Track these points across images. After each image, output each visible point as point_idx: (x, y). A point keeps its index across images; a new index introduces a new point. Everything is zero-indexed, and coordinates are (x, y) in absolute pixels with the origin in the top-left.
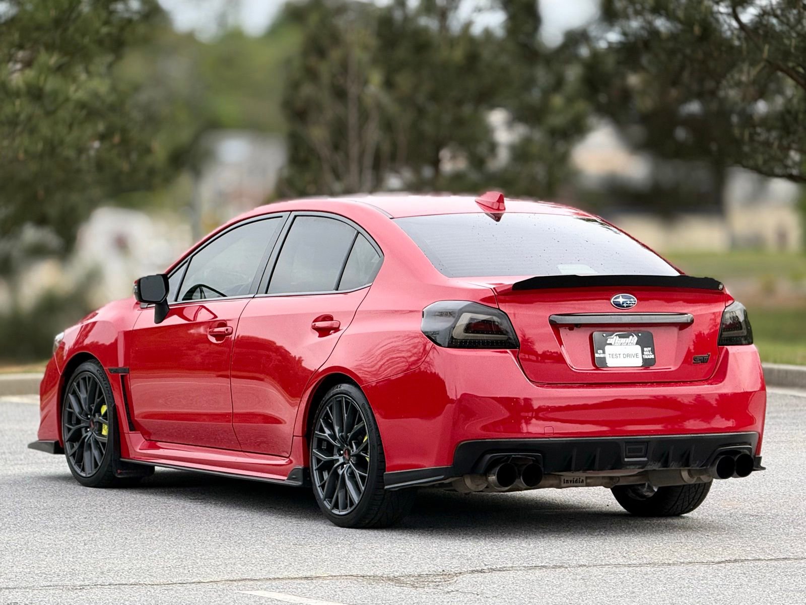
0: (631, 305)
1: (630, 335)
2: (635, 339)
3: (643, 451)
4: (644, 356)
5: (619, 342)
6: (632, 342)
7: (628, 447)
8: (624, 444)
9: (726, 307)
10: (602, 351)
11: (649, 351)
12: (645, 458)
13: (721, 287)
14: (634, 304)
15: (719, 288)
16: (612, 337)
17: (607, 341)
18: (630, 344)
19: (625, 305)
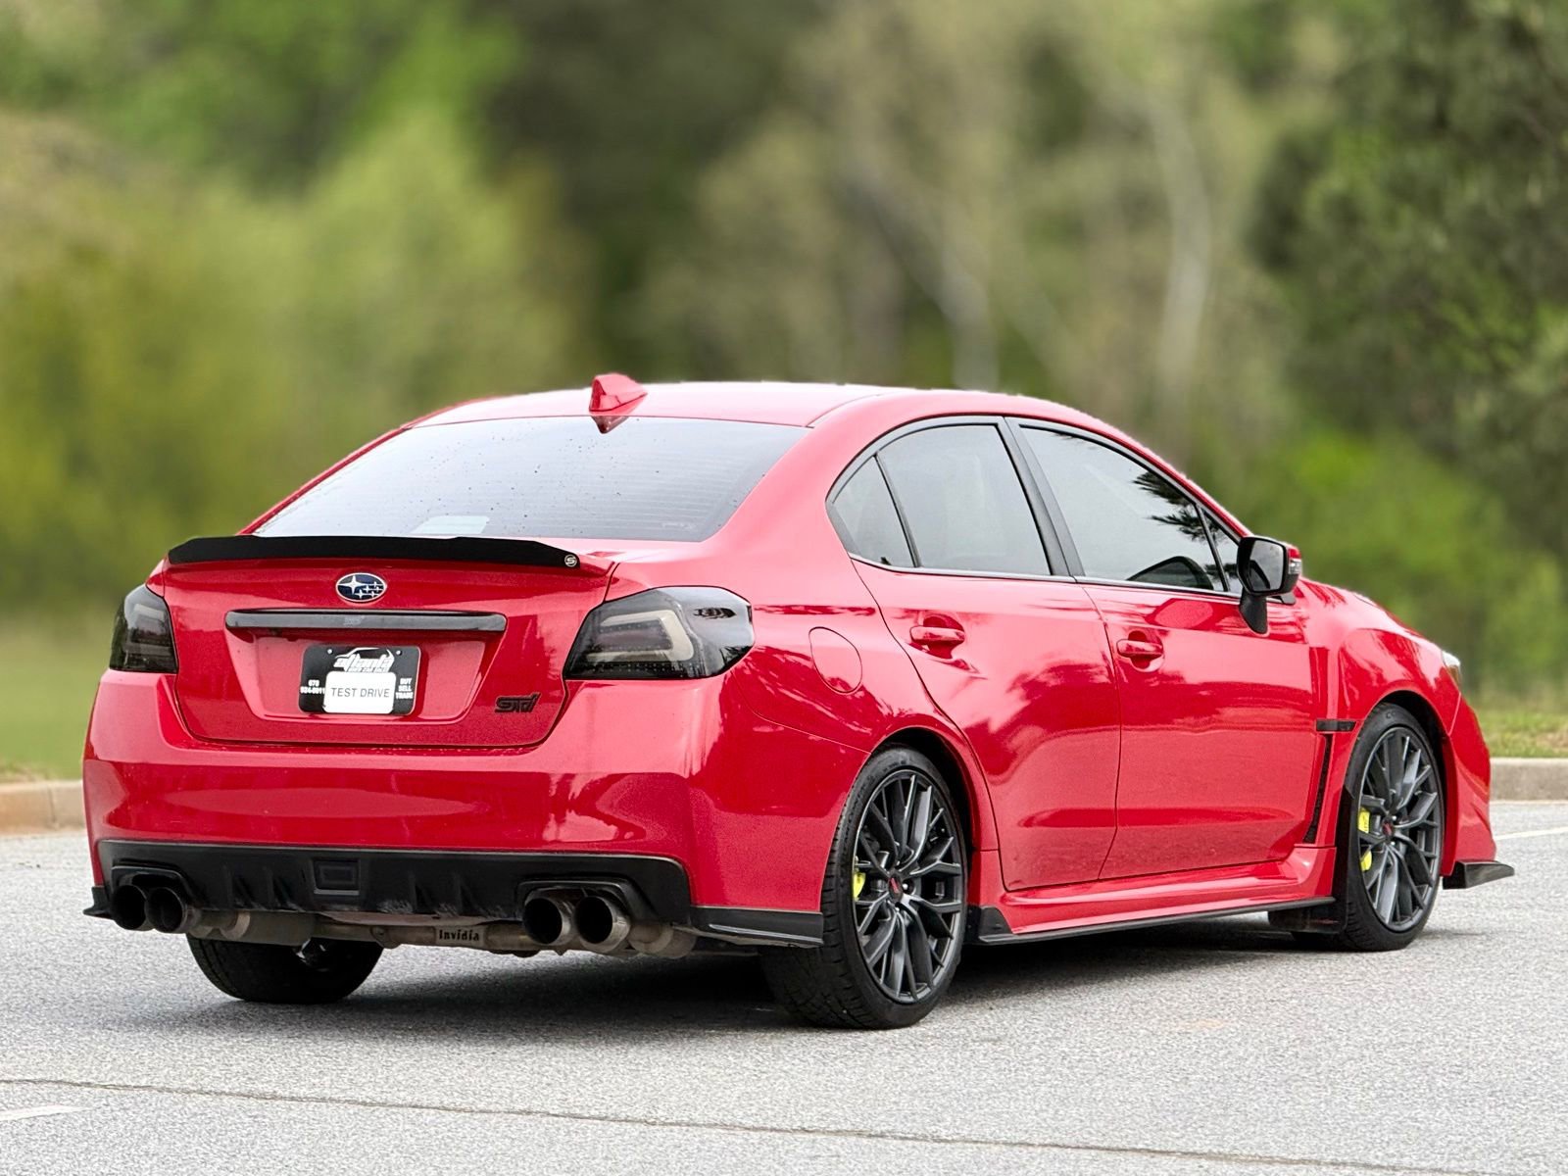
0: (373, 594)
1: (384, 654)
2: (391, 659)
4: (397, 694)
5: (359, 665)
6: (383, 665)
7: (322, 868)
8: (311, 862)
9: (605, 602)
10: (317, 683)
11: (408, 684)
12: (357, 891)
13: (570, 562)
14: (380, 592)
15: (567, 563)
16: (347, 655)
17: (334, 663)
18: (379, 670)
19: (361, 594)
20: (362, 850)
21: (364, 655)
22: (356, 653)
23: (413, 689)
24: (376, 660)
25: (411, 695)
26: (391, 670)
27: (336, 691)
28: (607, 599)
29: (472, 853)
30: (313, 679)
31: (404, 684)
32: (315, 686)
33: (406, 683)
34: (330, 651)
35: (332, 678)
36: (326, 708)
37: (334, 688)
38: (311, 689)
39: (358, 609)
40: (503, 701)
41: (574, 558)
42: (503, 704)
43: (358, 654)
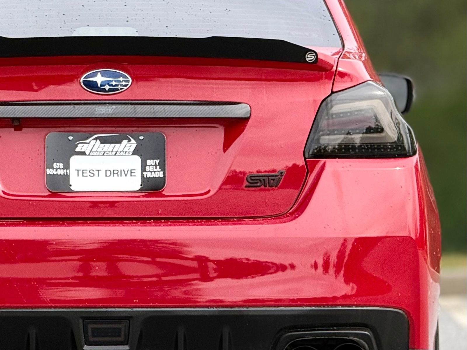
0: (119, 87)
1: (125, 139)
2: (133, 144)
3: (122, 333)
4: (145, 173)
5: (100, 149)
6: (126, 149)
7: (90, 327)
8: (81, 321)
9: (332, 92)
10: (61, 165)
11: (156, 165)
12: (127, 346)
13: (310, 58)
14: (126, 85)
15: (307, 59)
16: (88, 141)
17: (75, 149)
18: (122, 153)
19: (107, 87)
20: (135, 310)
21: (104, 141)
22: (96, 139)
23: (163, 168)
24: (118, 145)
25: (161, 174)
26: (134, 153)
27: (81, 172)
28: (334, 90)
29: (245, 309)
30: (57, 162)
31: (151, 165)
32: (59, 168)
33: (154, 164)
34: (71, 138)
35: (75, 161)
36: (71, 188)
37: (78, 170)
38: (56, 171)
39: (106, 100)
40: (253, 178)
41: (314, 54)
42: (251, 180)
43: (98, 140)
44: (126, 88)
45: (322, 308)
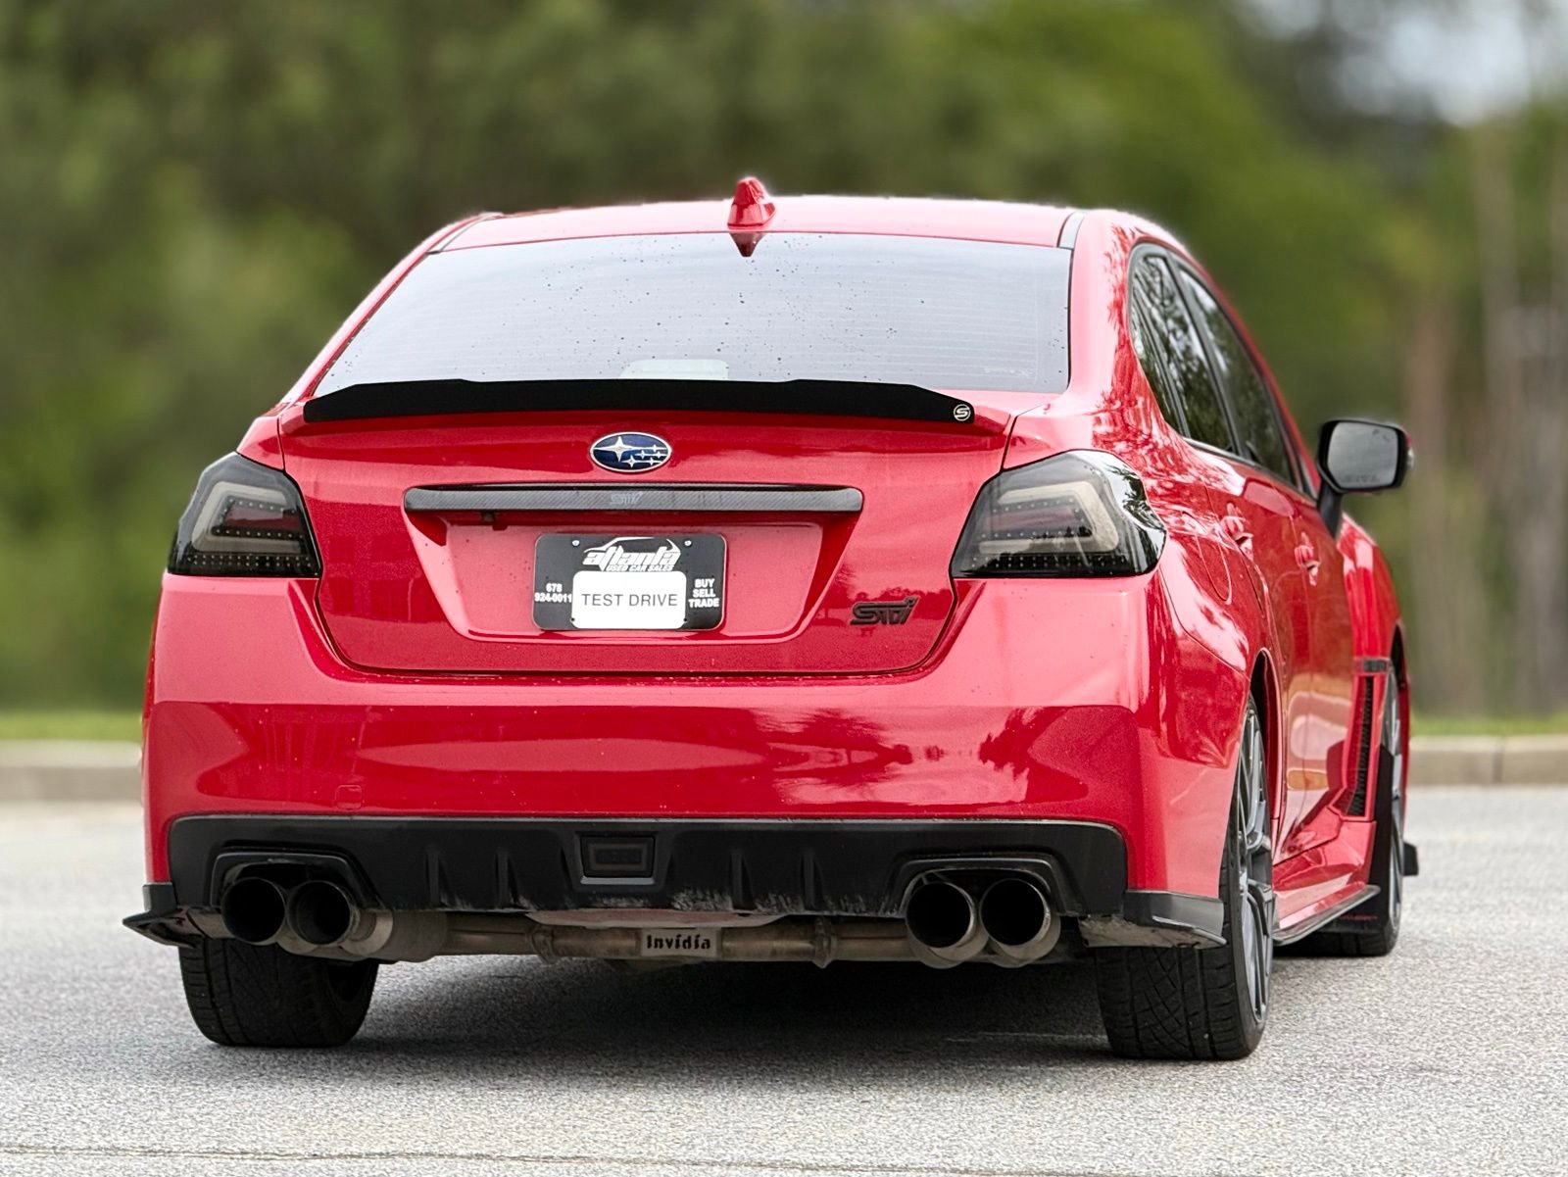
0: (652, 461)
1: (664, 545)
2: (675, 553)
3: (643, 858)
5: (622, 562)
6: (663, 562)
7: (593, 847)
8: (576, 838)
9: (1002, 470)
10: (559, 587)
11: (708, 587)
12: (650, 879)
13: (961, 414)
14: (662, 458)
15: (956, 417)
16: (603, 548)
17: (583, 560)
18: (657, 568)
19: (632, 462)
20: (662, 820)
21: (629, 548)
22: (617, 545)
23: (718, 594)
24: (650, 555)
25: (715, 603)
26: (676, 568)
27: (590, 599)
28: (1006, 467)
29: (838, 821)
30: (552, 582)
31: (702, 588)
32: (556, 592)
33: (706, 586)
34: (576, 543)
35: (581, 579)
36: (574, 623)
37: (586, 595)
38: (551, 596)
39: (630, 482)
40: (863, 609)
41: (968, 408)
42: (862, 612)
43: (620, 547)
44: (661, 463)
45: (965, 821)
